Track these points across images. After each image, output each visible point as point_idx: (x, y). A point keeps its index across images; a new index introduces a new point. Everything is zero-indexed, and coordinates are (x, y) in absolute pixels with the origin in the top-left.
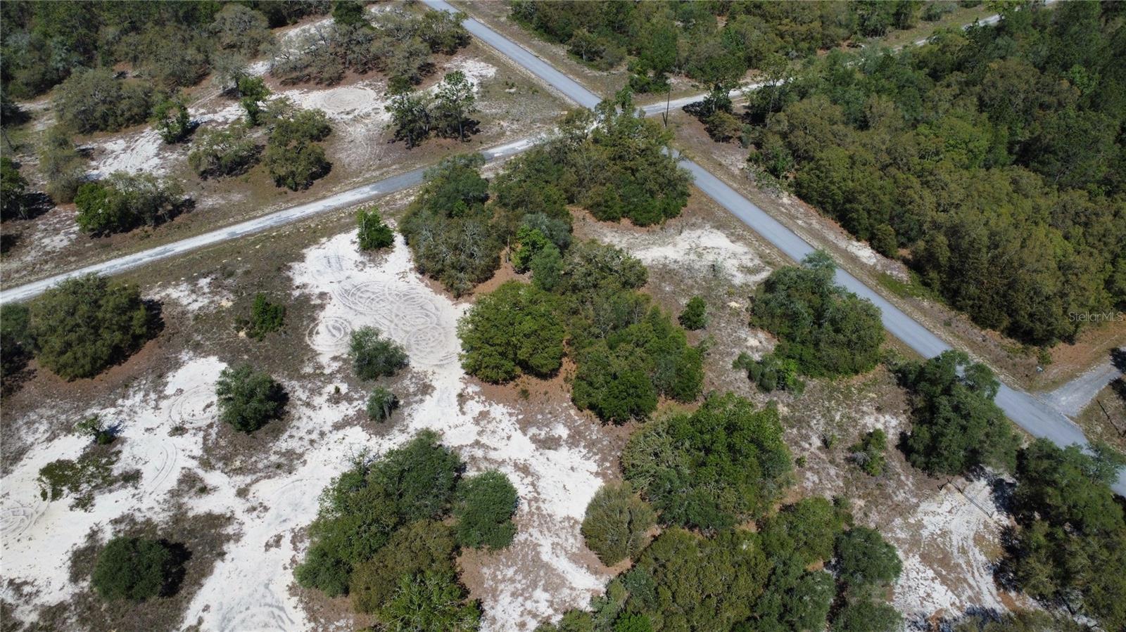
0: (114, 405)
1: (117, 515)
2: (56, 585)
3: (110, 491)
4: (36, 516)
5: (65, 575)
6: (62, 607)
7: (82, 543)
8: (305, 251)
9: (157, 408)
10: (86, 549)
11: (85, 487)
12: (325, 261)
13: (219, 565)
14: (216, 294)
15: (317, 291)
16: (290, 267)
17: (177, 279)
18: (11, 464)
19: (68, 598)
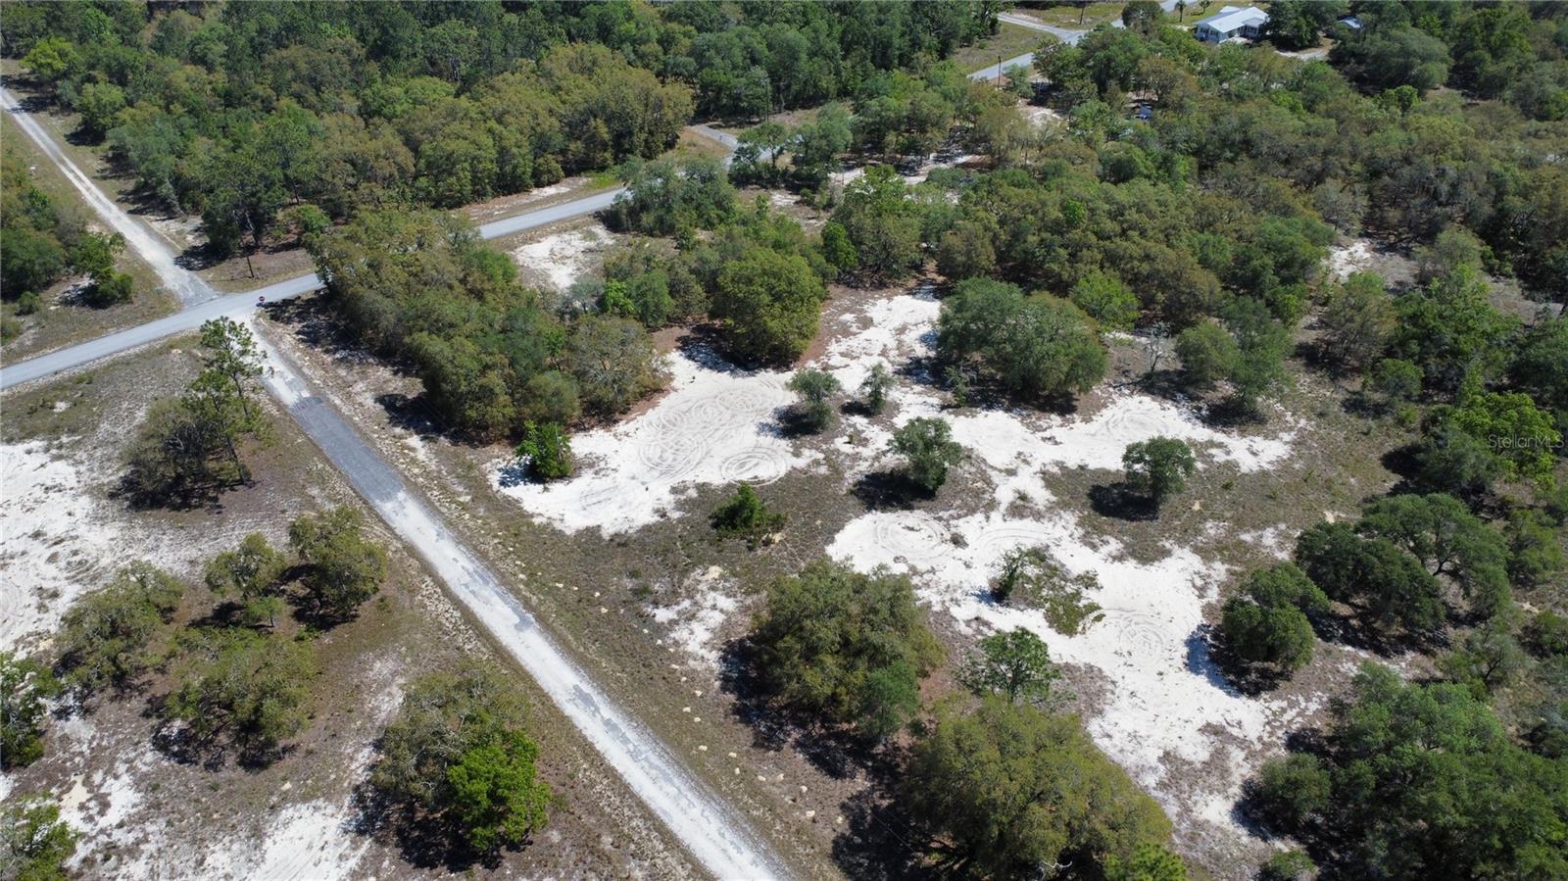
0: (946, 612)
1: (1088, 550)
2: (1181, 564)
3: (1063, 565)
4: (1126, 615)
5: (1167, 561)
6: (1196, 550)
7: (1131, 563)
8: (569, 532)
9: (933, 571)
10: (1135, 558)
11: (1070, 589)
12: (594, 506)
13: (1092, 467)
14: (692, 590)
15: (668, 497)
16: (615, 535)
17: (661, 649)
18: (1079, 669)
19: (1187, 550)
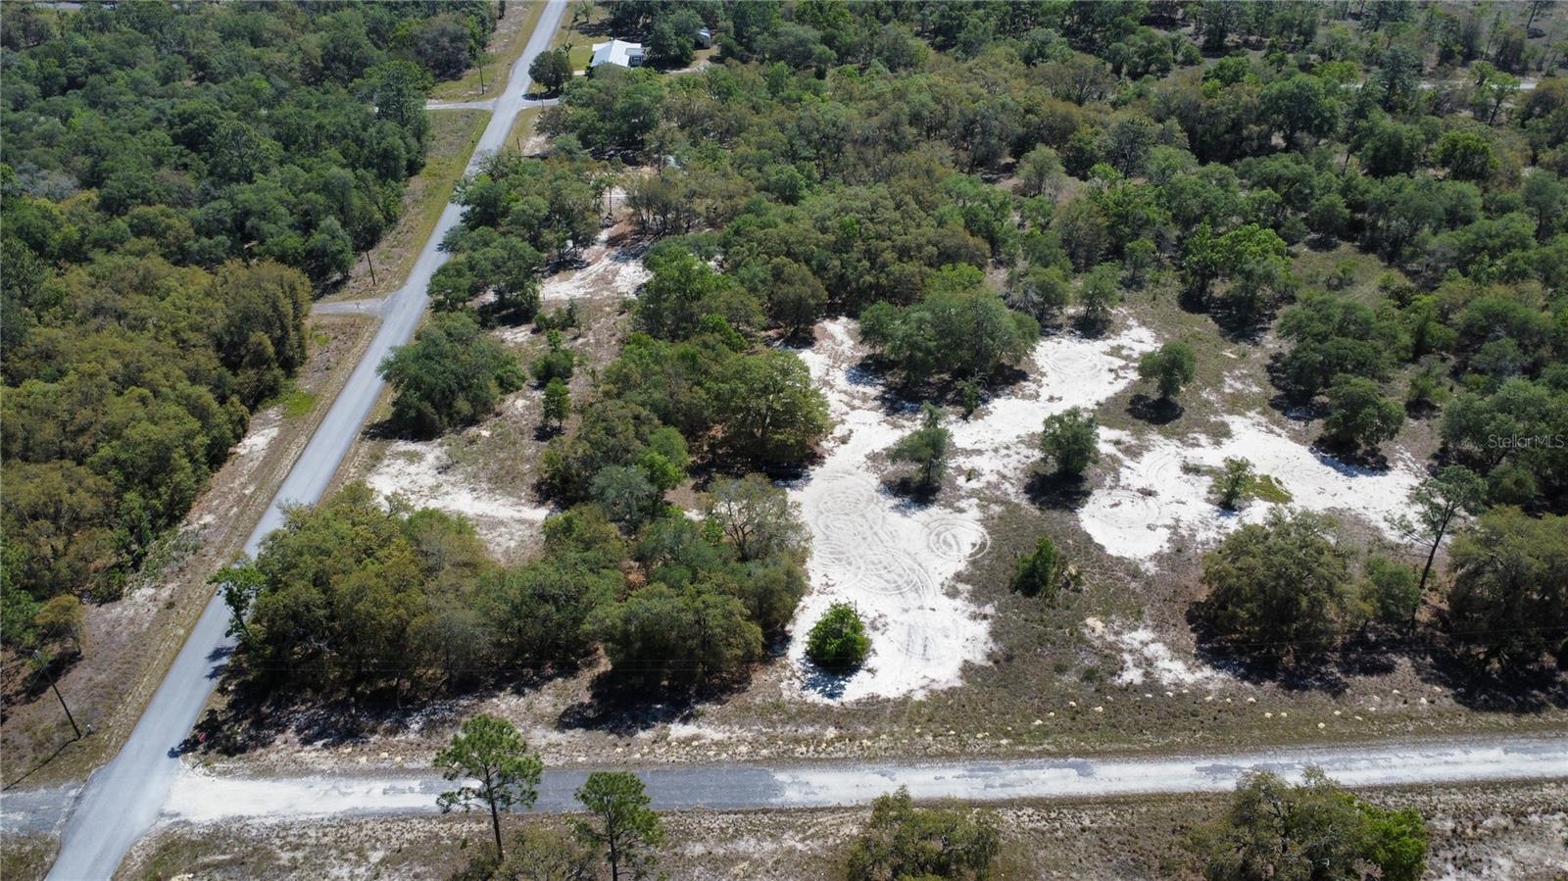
1: (1199, 449)
2: (1240, 425)
3: (1211, 466)
4: (1282, 471)
5: (1234, 428)
6: (1229, 413)
7: (1226, 441)
8: (958, 684)
9: (1177, 520)
10: (1221, 437)
12: (930, 652)
13: (1102, 400)
14: (1111, 646)
15: (958, 603)
16: (989, 656)
17: (1180, 696)
19: (1226, 416)
